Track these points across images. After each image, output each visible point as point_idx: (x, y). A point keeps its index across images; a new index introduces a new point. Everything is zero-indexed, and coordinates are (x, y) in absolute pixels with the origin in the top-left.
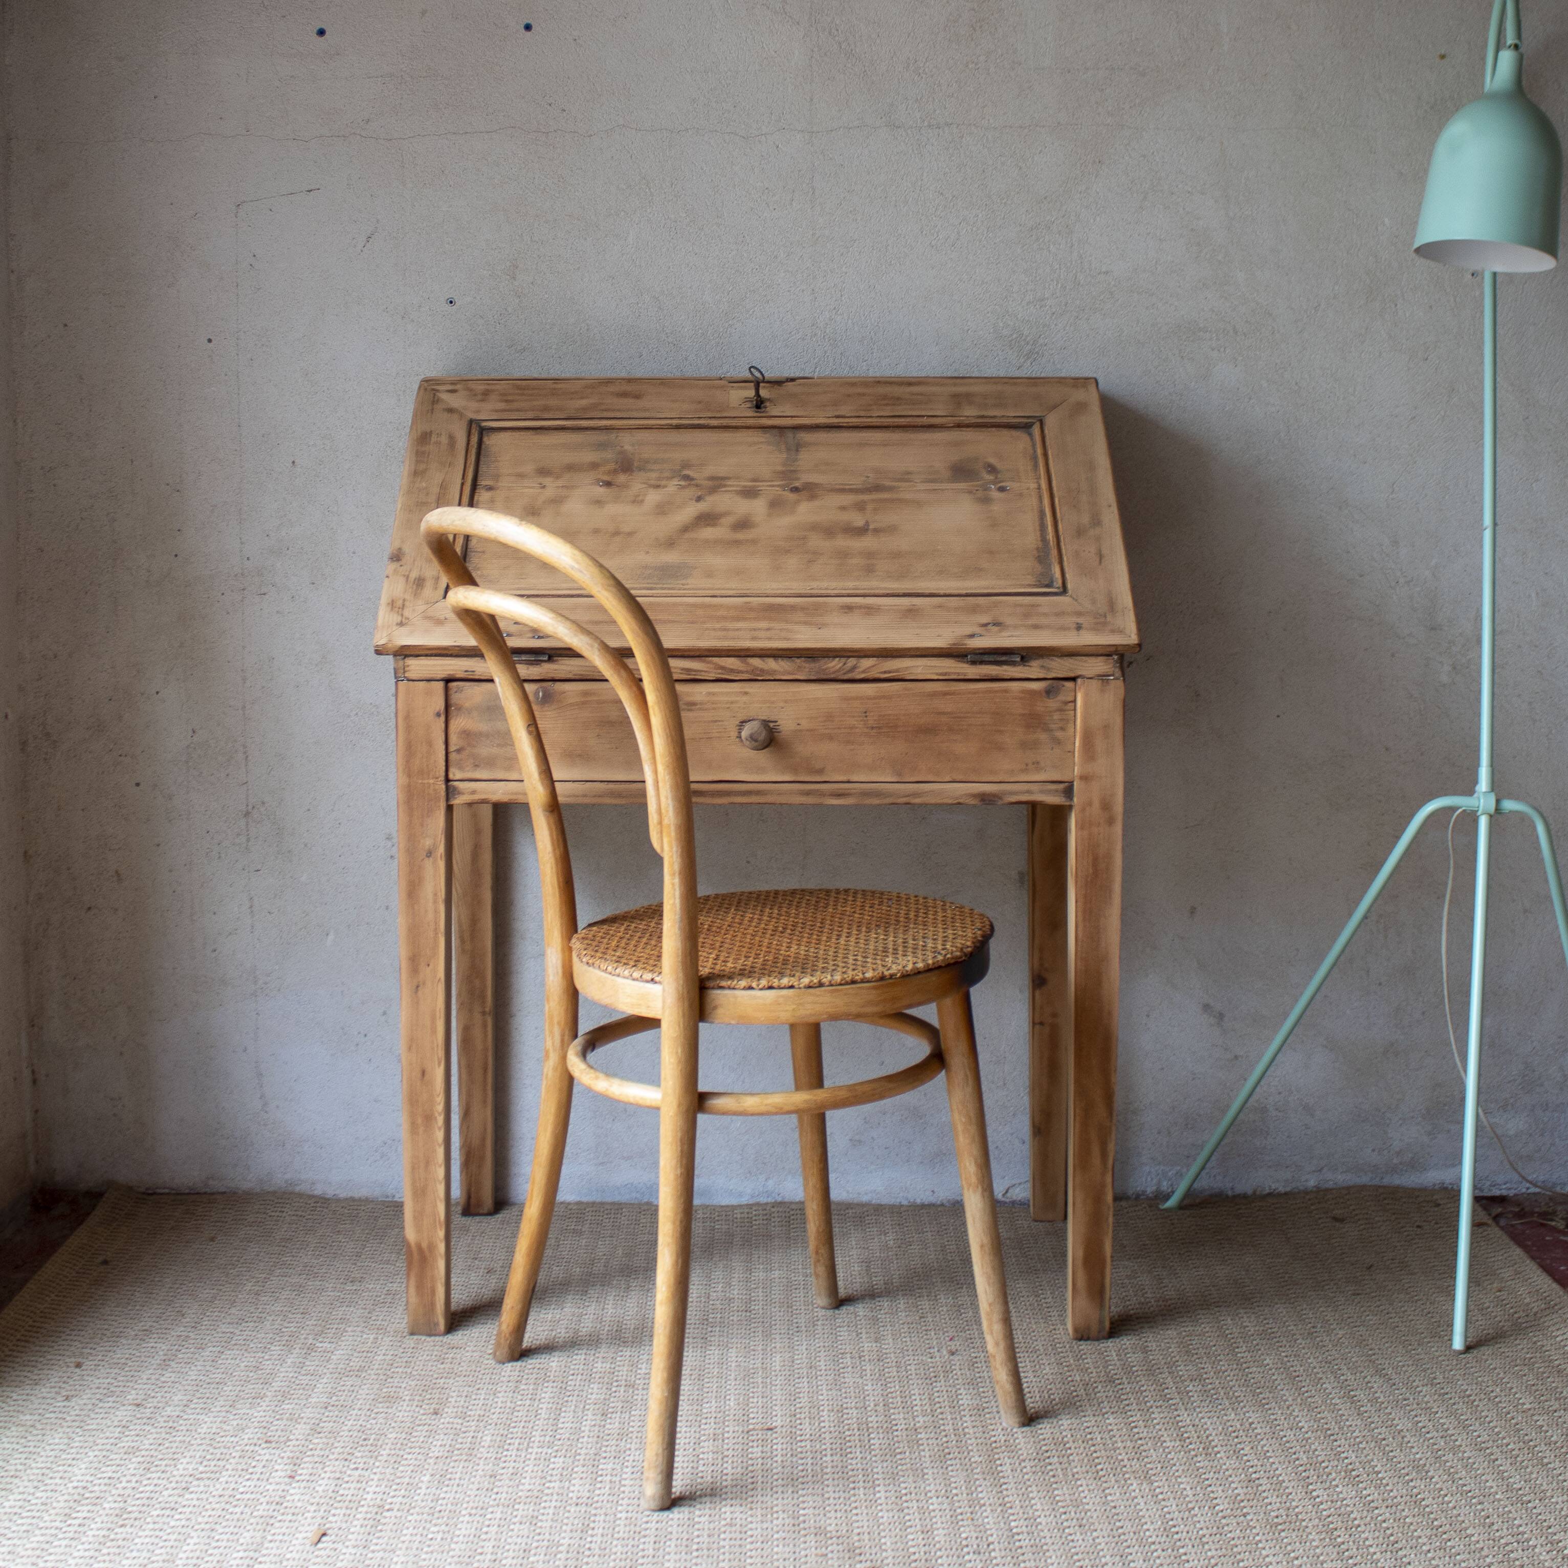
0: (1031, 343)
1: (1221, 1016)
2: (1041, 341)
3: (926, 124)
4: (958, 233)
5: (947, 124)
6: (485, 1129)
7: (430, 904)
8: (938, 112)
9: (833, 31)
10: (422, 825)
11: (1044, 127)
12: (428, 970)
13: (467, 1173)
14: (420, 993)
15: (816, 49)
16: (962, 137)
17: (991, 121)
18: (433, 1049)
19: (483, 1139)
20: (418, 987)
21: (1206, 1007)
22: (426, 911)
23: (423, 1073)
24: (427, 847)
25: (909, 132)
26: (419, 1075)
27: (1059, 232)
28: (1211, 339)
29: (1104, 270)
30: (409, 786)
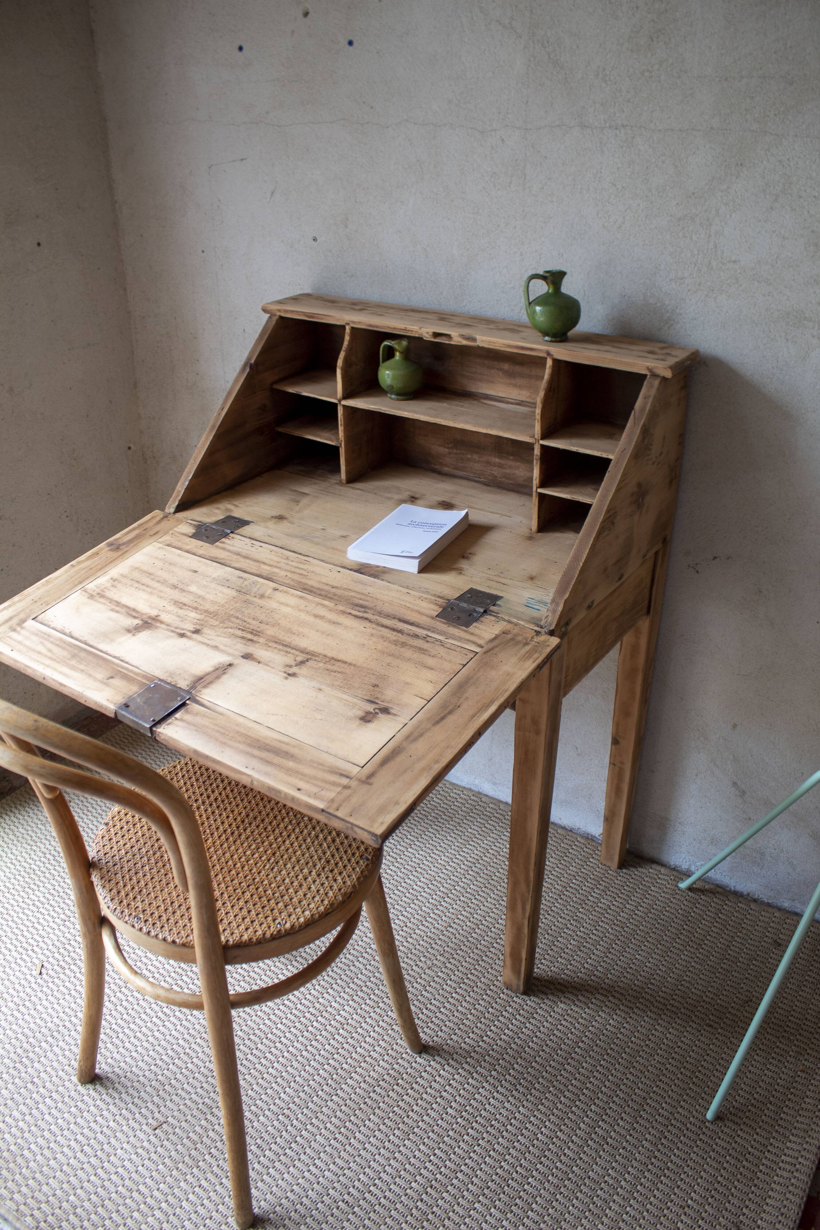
0: (670, 311)
1: (744, 793)
2: (678, 311)
3: (608, 125)
4: (624, 217)
5: (623, 126)
8: (617, 114)
9: (545, 43)
11: (699, 130)
15: (532, 59)
16: (633, 138)
17: (658, 124)
21: (735, 784)
25: (595, 131)
27: (701, 224)
28: (813, 328)
29: (733, 259)
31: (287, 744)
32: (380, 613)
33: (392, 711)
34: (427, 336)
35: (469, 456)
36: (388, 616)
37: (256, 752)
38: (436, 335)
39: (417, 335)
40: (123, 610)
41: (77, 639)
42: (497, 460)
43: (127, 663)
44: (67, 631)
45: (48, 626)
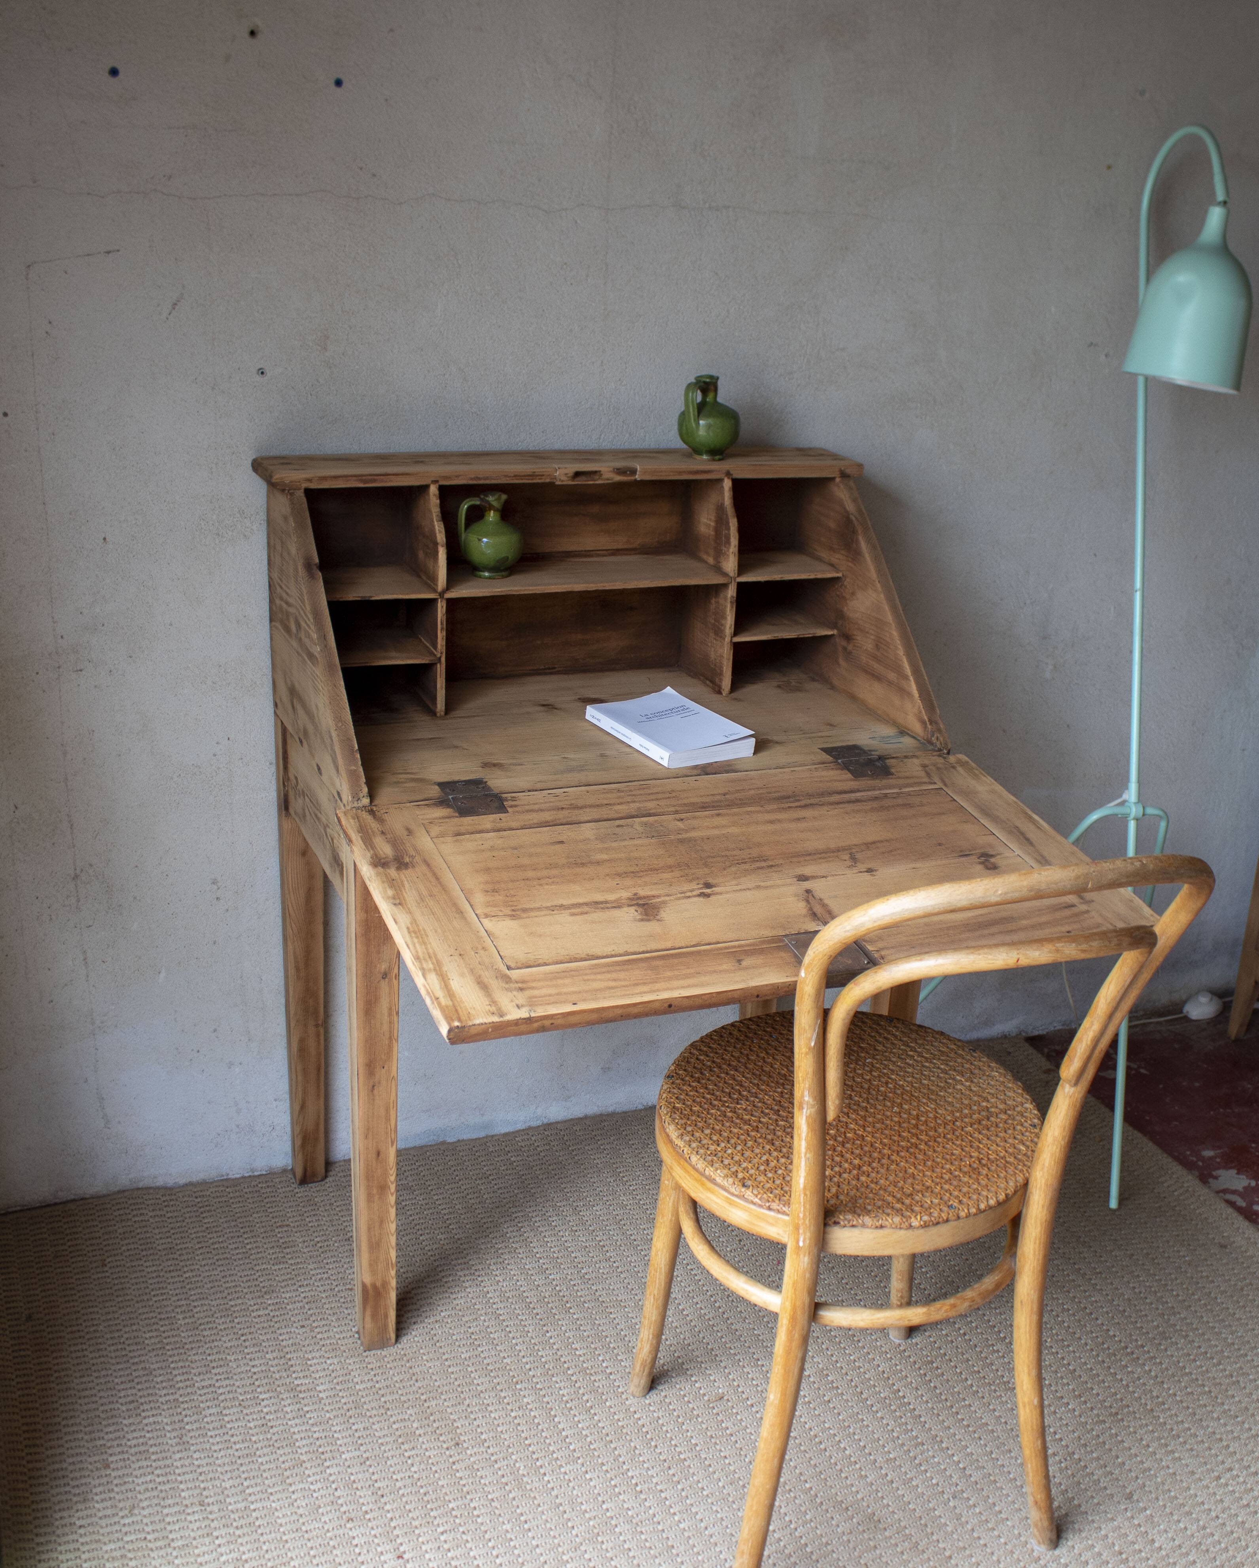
6: (319, 1117)
7: (386, 1017)
10: (378, 952)
12: (384, 1071)
13: (303, 1153)
14: (376, 1092)
18: (387, 1133)
19: (318, 1124)
20: (373, 1086)
22: (382, 1024)
23: (378, 1154)
24: (383, 970)
26: (374, 1156)
27: (809, 312)
29: (841, 347)
30: (367, 920)
31: (990, 913)
32: (811, 796)
33: (991, 853)
34: (564, 478)
35: (539, 642)
36: (822, 794)
37: (986, 932)
38: (577, 474)
39: (548, 480)
40: (586, 909)
41: (612, 956)
42: (580, 637)
43: (718, 943)
44: (583, 956)
45: (546, 964)
